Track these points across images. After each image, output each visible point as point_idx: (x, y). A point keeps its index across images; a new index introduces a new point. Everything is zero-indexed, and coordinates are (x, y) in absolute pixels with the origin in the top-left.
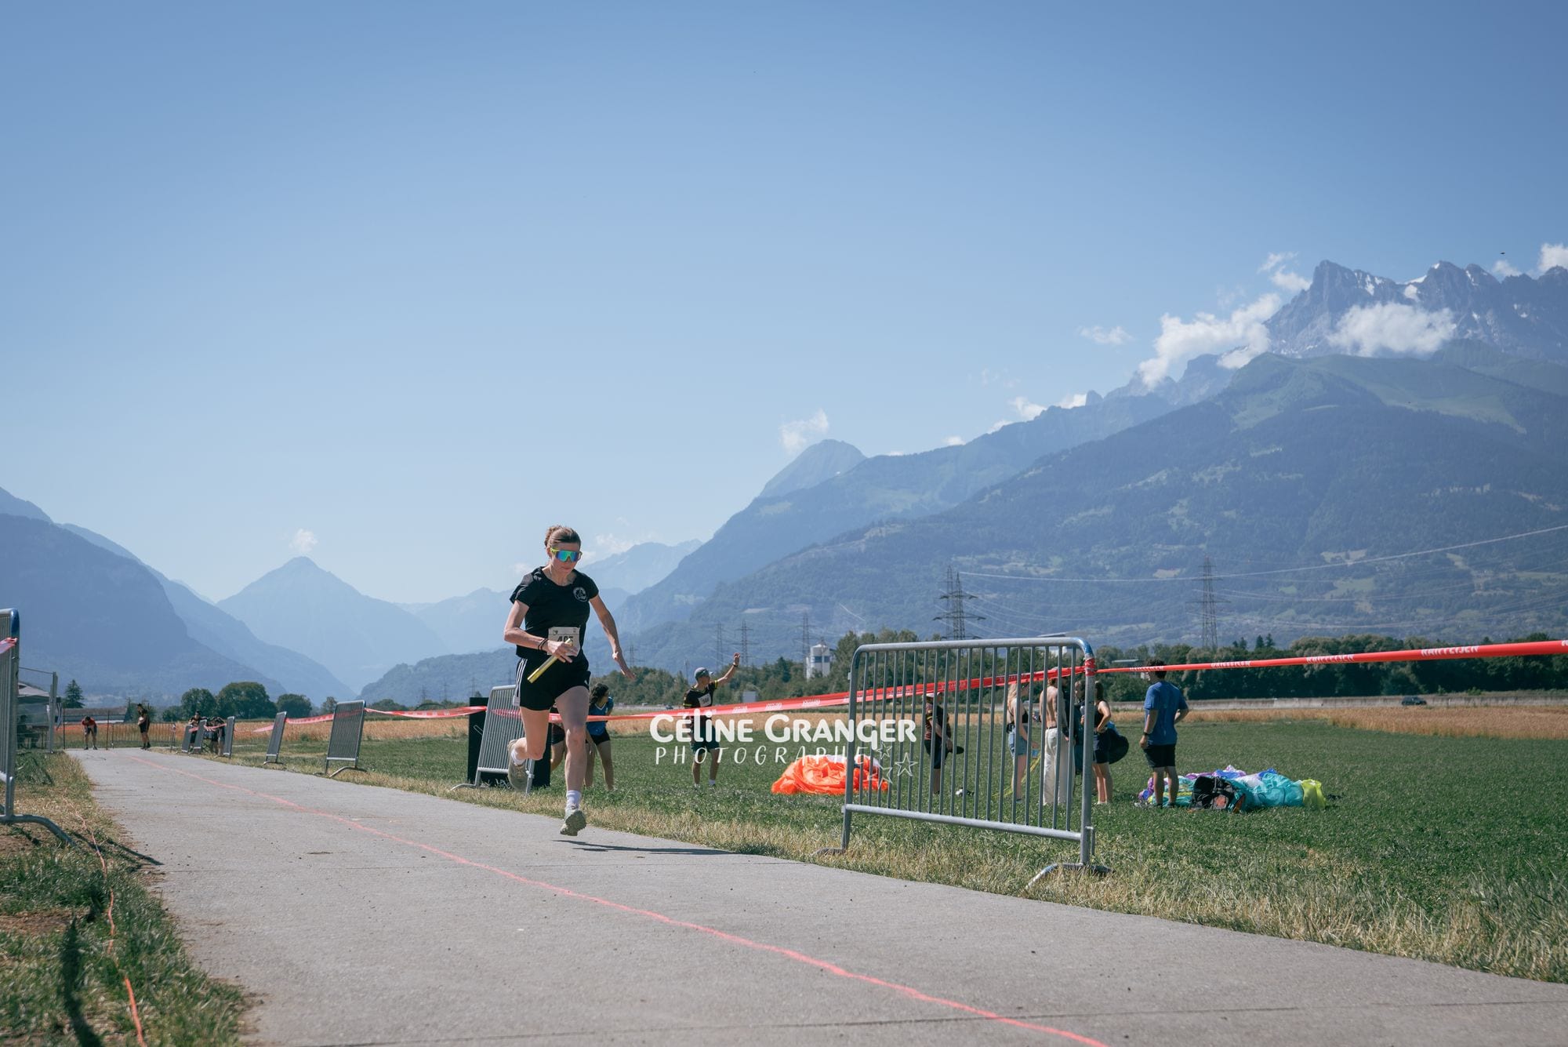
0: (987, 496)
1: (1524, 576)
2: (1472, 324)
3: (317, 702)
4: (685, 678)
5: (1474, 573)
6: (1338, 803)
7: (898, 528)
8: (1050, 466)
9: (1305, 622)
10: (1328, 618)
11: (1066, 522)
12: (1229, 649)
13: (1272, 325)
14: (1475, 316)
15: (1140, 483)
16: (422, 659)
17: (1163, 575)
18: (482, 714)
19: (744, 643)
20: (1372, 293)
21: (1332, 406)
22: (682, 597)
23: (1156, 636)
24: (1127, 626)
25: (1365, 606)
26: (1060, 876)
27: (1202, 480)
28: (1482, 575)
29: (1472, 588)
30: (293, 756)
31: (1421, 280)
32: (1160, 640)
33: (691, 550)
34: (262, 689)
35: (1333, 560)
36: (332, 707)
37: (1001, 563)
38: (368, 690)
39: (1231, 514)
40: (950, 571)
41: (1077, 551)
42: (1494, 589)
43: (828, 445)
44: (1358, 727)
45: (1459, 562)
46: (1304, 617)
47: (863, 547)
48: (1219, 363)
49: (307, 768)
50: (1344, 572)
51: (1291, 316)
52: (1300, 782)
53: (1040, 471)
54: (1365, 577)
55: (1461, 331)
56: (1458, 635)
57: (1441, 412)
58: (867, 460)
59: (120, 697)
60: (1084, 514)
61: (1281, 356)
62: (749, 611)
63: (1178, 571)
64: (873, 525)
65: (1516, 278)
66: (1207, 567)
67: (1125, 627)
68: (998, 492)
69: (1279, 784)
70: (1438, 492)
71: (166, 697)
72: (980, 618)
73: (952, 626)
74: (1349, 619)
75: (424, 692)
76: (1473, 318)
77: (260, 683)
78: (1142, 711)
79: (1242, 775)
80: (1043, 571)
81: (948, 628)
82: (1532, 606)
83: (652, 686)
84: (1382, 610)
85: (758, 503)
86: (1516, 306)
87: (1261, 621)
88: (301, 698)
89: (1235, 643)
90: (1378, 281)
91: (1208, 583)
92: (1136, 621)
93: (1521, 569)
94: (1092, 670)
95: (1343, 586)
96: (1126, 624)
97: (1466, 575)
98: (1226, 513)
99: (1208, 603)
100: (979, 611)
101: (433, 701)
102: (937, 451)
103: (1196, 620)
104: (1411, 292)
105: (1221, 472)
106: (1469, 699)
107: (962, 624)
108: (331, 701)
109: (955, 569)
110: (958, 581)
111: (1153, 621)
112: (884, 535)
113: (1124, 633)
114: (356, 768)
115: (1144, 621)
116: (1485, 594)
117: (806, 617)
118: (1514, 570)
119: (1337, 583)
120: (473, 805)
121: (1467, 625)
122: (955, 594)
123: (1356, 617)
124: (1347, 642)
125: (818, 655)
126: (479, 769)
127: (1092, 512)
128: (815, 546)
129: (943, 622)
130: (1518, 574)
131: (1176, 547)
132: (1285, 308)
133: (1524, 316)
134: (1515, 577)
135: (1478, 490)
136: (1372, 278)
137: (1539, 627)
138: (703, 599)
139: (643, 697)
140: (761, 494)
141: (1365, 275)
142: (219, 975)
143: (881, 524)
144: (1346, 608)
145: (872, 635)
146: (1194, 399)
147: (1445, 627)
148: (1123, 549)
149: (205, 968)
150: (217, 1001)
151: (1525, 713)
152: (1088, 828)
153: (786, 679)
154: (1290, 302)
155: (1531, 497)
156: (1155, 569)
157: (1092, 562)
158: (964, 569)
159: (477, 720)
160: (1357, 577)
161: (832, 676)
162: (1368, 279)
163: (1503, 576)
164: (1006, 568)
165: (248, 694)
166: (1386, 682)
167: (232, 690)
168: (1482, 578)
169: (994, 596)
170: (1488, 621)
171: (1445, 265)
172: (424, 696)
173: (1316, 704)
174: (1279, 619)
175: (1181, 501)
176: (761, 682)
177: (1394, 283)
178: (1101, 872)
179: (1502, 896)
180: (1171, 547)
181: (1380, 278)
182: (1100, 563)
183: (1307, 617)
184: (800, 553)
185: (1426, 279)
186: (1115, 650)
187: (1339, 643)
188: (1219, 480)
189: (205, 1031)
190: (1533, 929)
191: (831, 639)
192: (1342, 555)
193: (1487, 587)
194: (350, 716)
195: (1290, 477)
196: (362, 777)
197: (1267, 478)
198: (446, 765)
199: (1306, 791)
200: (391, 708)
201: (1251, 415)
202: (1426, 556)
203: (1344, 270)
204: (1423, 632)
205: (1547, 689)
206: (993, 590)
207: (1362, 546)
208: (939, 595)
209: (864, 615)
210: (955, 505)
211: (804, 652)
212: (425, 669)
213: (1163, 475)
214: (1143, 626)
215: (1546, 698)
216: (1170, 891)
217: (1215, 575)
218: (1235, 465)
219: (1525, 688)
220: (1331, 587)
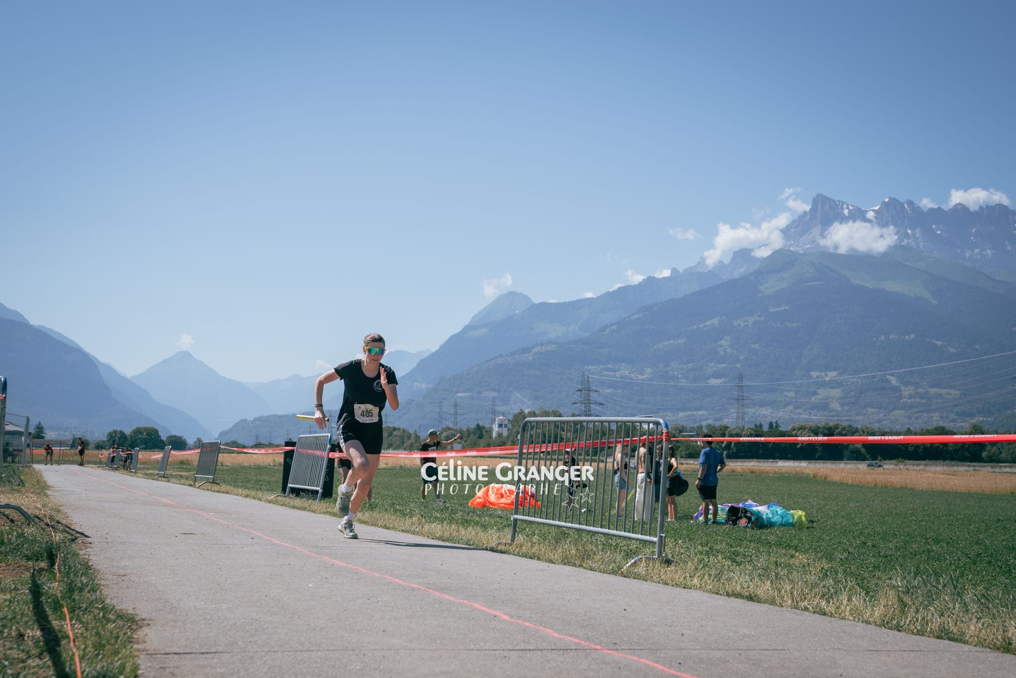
0: (608, 330)
1: (933, 391)
2: (906, 235)
3: (191, 441)
4: (418, 434)
5: (903, 388)
6: (815, 525)
7: (552, 347)
8: (647, 313)
9: (798, 414)
10: (813, 412)
11: (655, 347)
12: (752, 429)
13: (785, 232)
14: (909, 231)
15: (702, 325)
16: (256, 416)
17: (713, 382)
18: (292, 451)
19: (456, 414)
20: (847, 215)
21: (820, 283)
22: (418, 384)
23: (707, 419)
24: (691, 413)
25: (835, 406)
26: (643, 564)
27: (739, 325)
28: (907, 389)
29: (901, 397)
30: (174, 474)
31: (877, 208)
32: (710, 422)
33: (425, 356)
34: (157, 432)
35: (818, 377)
36: (200, 444)
37: (615, 371)
38: (222, 434)
39: (757, 346)
40: (583, 375)
41: (661, 365)
42: (914, 398)
43: (512, 294)
44: (828, 479)
45: (894, 381)
46: (798, 411)
47: (531, 358)
48: (753, 254)
49: (183, 481)
50: (824, 384)
51: (797, 227)
52: (792, 512)
53: (641, 315)
54: (836, 388)
55: (900, 240)
56: (892, 426)
57: (886, 289)
58: (535, 304)
59: (67, 434)
60: (667, 343)
61: (791, 251)
62: (459, 394)
63: (723, 379)
64: (537, 345)
65: (934, 209)
66: (741, 378)
67: (689, 413)
68: (615, 327)
69: (779, 512)
70: (883, 338)
71: (96, 434)
72: (601, 404)
73: (583, 408)
74: (826, 413)
75: (257, 436)
76: (908, 233)
77: (155, 427)
78: (697, 464)
79: (757, 506)
80: (640, 377)
81: (581, 409)
82: (937, 409)
83: (398, 438)
84: (846, 408)
85: (467, 328)
86: (934, 227)
87: (772, 413)
88: (180, 438)
89: (756, 425)
90: (851, 208)
91: (741, 388)
92: (696, 409)
93: (931, 386)
94: (667, 438)
95: (823, 393)
96: (690, 411)
97: (897, 389)
98: (753, 346)
99: (740, 400)
100: (600, 400)
101: (263, 442)
102: (578, 300)
103: (733, 410)
104: (871, 215)
105: (751, 320)
106: (897, 465)
107: (590, 407)
108: (199, 440)
109: (586, 373)
110: (588, 381)
111: (706, 410)
112: (544, 351)
113: (688, 416)
114: (213, 482)
115: (700, 409)
116: (909, 401)
117: (494, 400)
118: (927, 387)
119: (819, 391)
120: (284, 508)
121: (897, 419)
122: (586, 389)
123: (830, 412)
124: (824, 427)
125: (500, 423)
126: (289, 485)
127: (671, 342)
128: (501, 356)
129: (578, 405)
130: (929, 390)
131: (722, 365)
132: (794, 222)
133: (939, 232)
134: (927, 391)
135: (907, 337)
136: (848, 205)
137: (940, 423)
138: (431, 386)
139: (392, 445)
140: (469, 323)
141: (843, 204)
142: (123, 607)
143: (542, 344)
144: (824, 407)
145: (534, 412)
146: (736, 275)
147: (884, 420)
148: (690, 365)
149: (115, 602)
150: (121, 623)
151: (930, 475)
152: (661, 535)
153: (481, 437)
154: (797, 218)
155: (939, 343)
156: (708, 378)
157: (671, 372)
158: (592, 374)
159: (289, 455)
160: (832, 388)
161: (509, 436)
162: (845, 206)
163: (920, 390)
164: (618, 374)
165: (148, 434)
166: (846, 453)
167: (138, 431)
168: (907, 391)
169: (610, 391)
170: (910, 418)
171: (892, 199)
172: (257, 439)
173: (803, 464)
174: (783, 412)
175: (726, 337)
176: (465, 439)
177: (860, 209)
178: (668, 562)
179: (911, 586)
180: (719, 365)
181: (852, 206)
182: (676, 373)
183: (801, 411)
184: (492, 360)
185: (880, 207)
186: (683, 427)
187: (819, 428)
188: (750, 325)
189: (113, 641)
190: (930, 606)
191: (508, 414)
192: (823, 374)
193: (910, 397)
194: (210, 450)
195: (793, 325)
196: (216, 488)
197: (779, 325)
198: (269, 482)
199: (796, 517)
200: (236, 446)
201: (770, 286)
202: (874, 377)
203: (830, 200)
204: (870, 423)
205: (944, 460)
206: (610, 387)
207: (835, 369)
208: (576, 389)
209: (529, 400)
210: (588, 334)
211: (492, 420)
212: (258, 423)
213: (715, 321)
214: (700, 413)
215: (943, 466)
216: (710, 575)
217: (745, 383)
218: (760, 316)
219: (930, 459)
220: (815, 393)
